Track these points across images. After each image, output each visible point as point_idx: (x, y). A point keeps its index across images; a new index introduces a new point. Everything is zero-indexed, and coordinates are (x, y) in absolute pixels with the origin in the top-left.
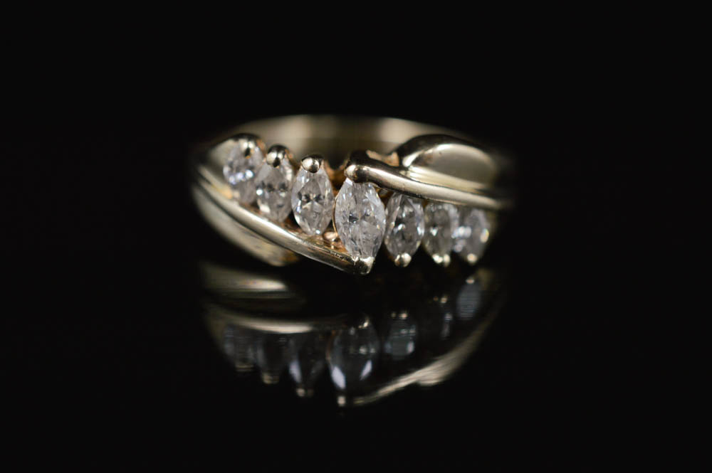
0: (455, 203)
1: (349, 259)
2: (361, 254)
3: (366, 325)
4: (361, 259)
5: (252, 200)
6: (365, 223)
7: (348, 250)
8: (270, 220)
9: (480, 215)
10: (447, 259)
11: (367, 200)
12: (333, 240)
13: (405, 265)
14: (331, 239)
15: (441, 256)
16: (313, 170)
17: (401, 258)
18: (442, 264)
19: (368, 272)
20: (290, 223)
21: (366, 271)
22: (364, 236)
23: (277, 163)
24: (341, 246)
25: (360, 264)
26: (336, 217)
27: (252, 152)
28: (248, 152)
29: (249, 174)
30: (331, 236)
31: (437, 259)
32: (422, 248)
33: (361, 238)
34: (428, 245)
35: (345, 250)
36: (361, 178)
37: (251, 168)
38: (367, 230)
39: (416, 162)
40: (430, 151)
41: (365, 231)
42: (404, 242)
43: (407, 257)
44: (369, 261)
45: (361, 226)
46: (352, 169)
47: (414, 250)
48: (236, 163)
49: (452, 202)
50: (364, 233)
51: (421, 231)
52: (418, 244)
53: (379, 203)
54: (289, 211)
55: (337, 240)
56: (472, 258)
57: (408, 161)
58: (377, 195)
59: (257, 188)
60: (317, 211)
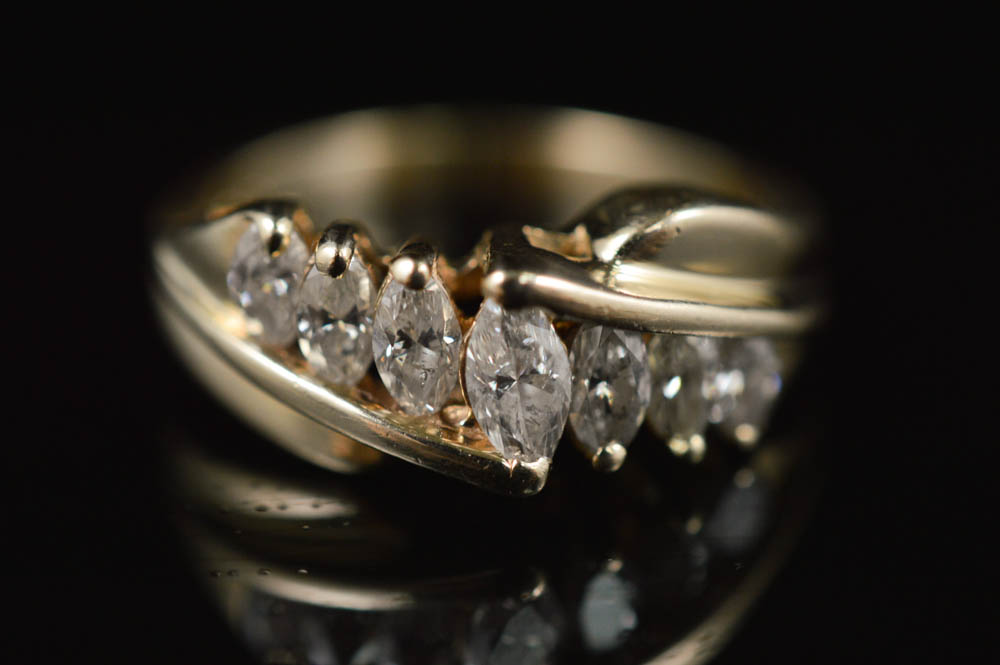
0: (713, 334)
1: (497, 466)
2: (522, 453)
3: (537, 592)
4: (523, 464)
5: (288, 339)
6: (530, 389)
7: (494, 443)
8: (328, 385)
9: (761, 348)
10: (697, 443)
11: (532, 341)
12: (462, 423)
13: (616, 467)
14: (457, 420)
15: (687, 439)
16: (416, 282)
17: (605, 454)
18: (688, 455)
19: (540, 489)
20: (370, 389)
21: (534, 487)
22: (529, 415)
23: (338, 267)
24: (480, 436)
25: (523, 474)
26: (468, 379)
27: (285, 242)
28: (275, 242)
29: (282, 286)
30: (460, 414)
31: (678, 446)
32: (646, 426)
33: (521, 418)
34: (659, 420)
35: (489, 445)
36: (516, 299)
37: (286, 275)
38: (534, 402)
39: (629, 252)
40: (657, 227)
41: (529, 403)
42: (610, 419)
43: (617, 450)
44: (540, 465)
45: (523, 396)
46: (497, 278)
47: (632, 433)
48: (252, 263)
49: (706, 333)
50: (529, 409)
51: (645, 391)
52: (640, 419)
53: (555, 344)
54: (368, 362)
55: (471, 423)
56: (746, 434)
57: (609, 248)
58: (552, 326)
59: (300, 318)
60: (427, 367)
